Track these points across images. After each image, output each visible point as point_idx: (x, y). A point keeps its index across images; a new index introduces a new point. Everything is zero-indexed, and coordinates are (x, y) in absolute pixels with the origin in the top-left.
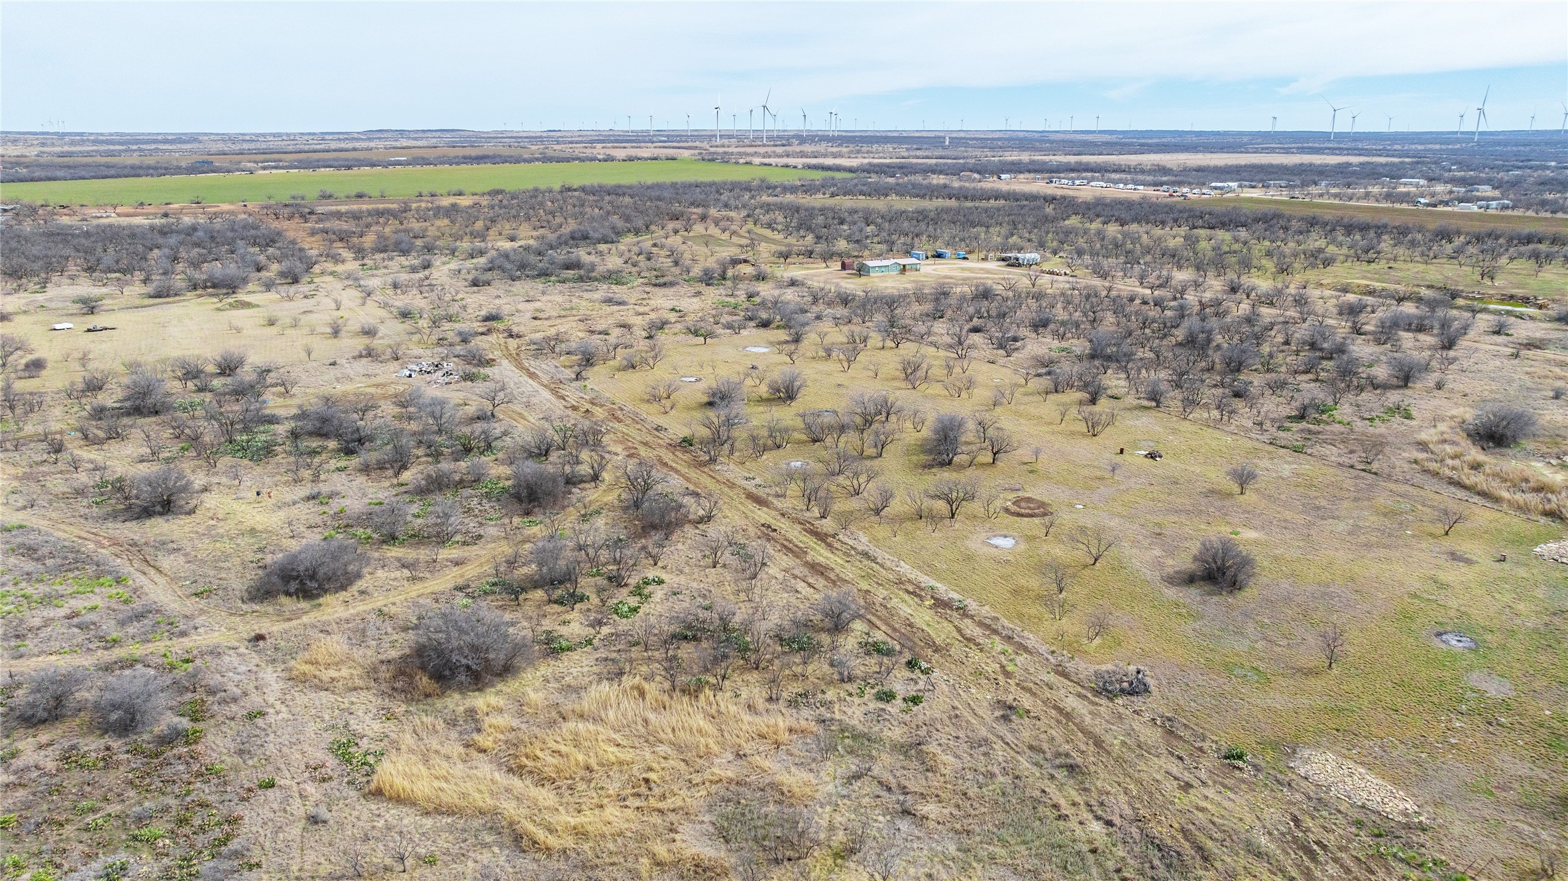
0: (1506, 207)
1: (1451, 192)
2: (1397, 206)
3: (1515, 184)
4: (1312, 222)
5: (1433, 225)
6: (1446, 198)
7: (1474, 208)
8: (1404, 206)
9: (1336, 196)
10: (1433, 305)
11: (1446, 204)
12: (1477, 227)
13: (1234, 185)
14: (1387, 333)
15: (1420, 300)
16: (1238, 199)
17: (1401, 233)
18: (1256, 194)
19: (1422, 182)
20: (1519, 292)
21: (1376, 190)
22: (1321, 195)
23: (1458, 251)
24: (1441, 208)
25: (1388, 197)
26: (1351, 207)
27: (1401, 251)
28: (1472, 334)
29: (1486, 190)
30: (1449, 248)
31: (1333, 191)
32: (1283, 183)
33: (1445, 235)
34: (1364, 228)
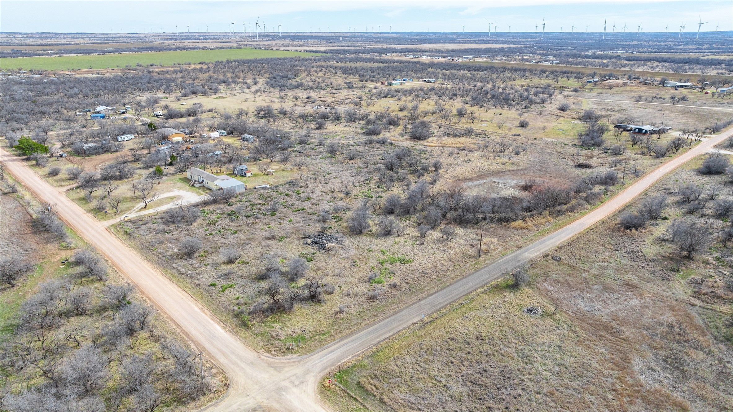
0: (558, 63)
1: (541, 58)
2: (526, 63)
3: (559, 55)
4: (504, 69)
5: (539, 69)
6: (540, 60)
7: (549, 64)
8: (528, 63)
9: (506, 60)
11: (541, 62)
12: (551, 69)
13: (471, 56)
14: (536, 94)
16: (475, 62)
17: (531, 71)
18: (478, 60)
19: (531, 55)
20: (564, 86)
21: (517, 58)
22: (501, 60)
23: (548, 76)
24: (539, 64)
25: (523, 60)
26: (512, 64)
28: (555, 94)
29: (550, 57)
30: (545, 75)
31: (504, 58)
32: (486, 56)
33: (543, 71)
34: (519, 70)
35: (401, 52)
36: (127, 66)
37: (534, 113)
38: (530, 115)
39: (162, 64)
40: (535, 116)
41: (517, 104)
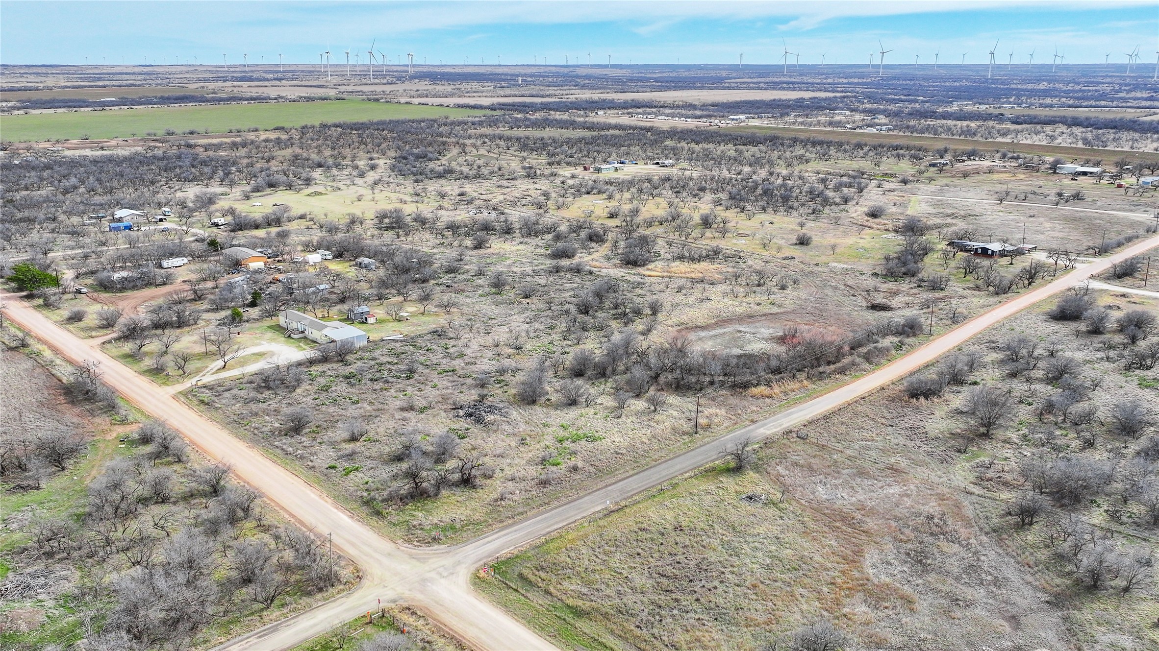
0: (890, 130)
1: (863, 120)
2: (835, 129)
3: (897, 114)
4: (795, 140)
5: (854, 141)
6: (860, 124)
7: (874, 130)
8: (839, 129)
9: (802, 123)
10: (854, 177)
11: (861, 128)
12: (876, 142)
13: (743, 117)
15: (849, 176)
16: (748, 127)
17: (840, 145)
18: (756, 122)
19: (848, 113)
20: (889, 172)
21: (823, 119)
22: (794, 123)
23: (866, 154)
24: (858, 131)
25: (831, 124)
26: (811, 131)
27: (839, 154)
28: (869, 188)
29: (882, 119)
30: (861, 153)
31: (800, 120)
33: (859, 146)
34: (821, 143)
35: (623, 108)
36: (149, 135)
37: (825, 221)
38: (818, 224)
39: (210, 130)
40: (826, 225)
41: (803, 205)
